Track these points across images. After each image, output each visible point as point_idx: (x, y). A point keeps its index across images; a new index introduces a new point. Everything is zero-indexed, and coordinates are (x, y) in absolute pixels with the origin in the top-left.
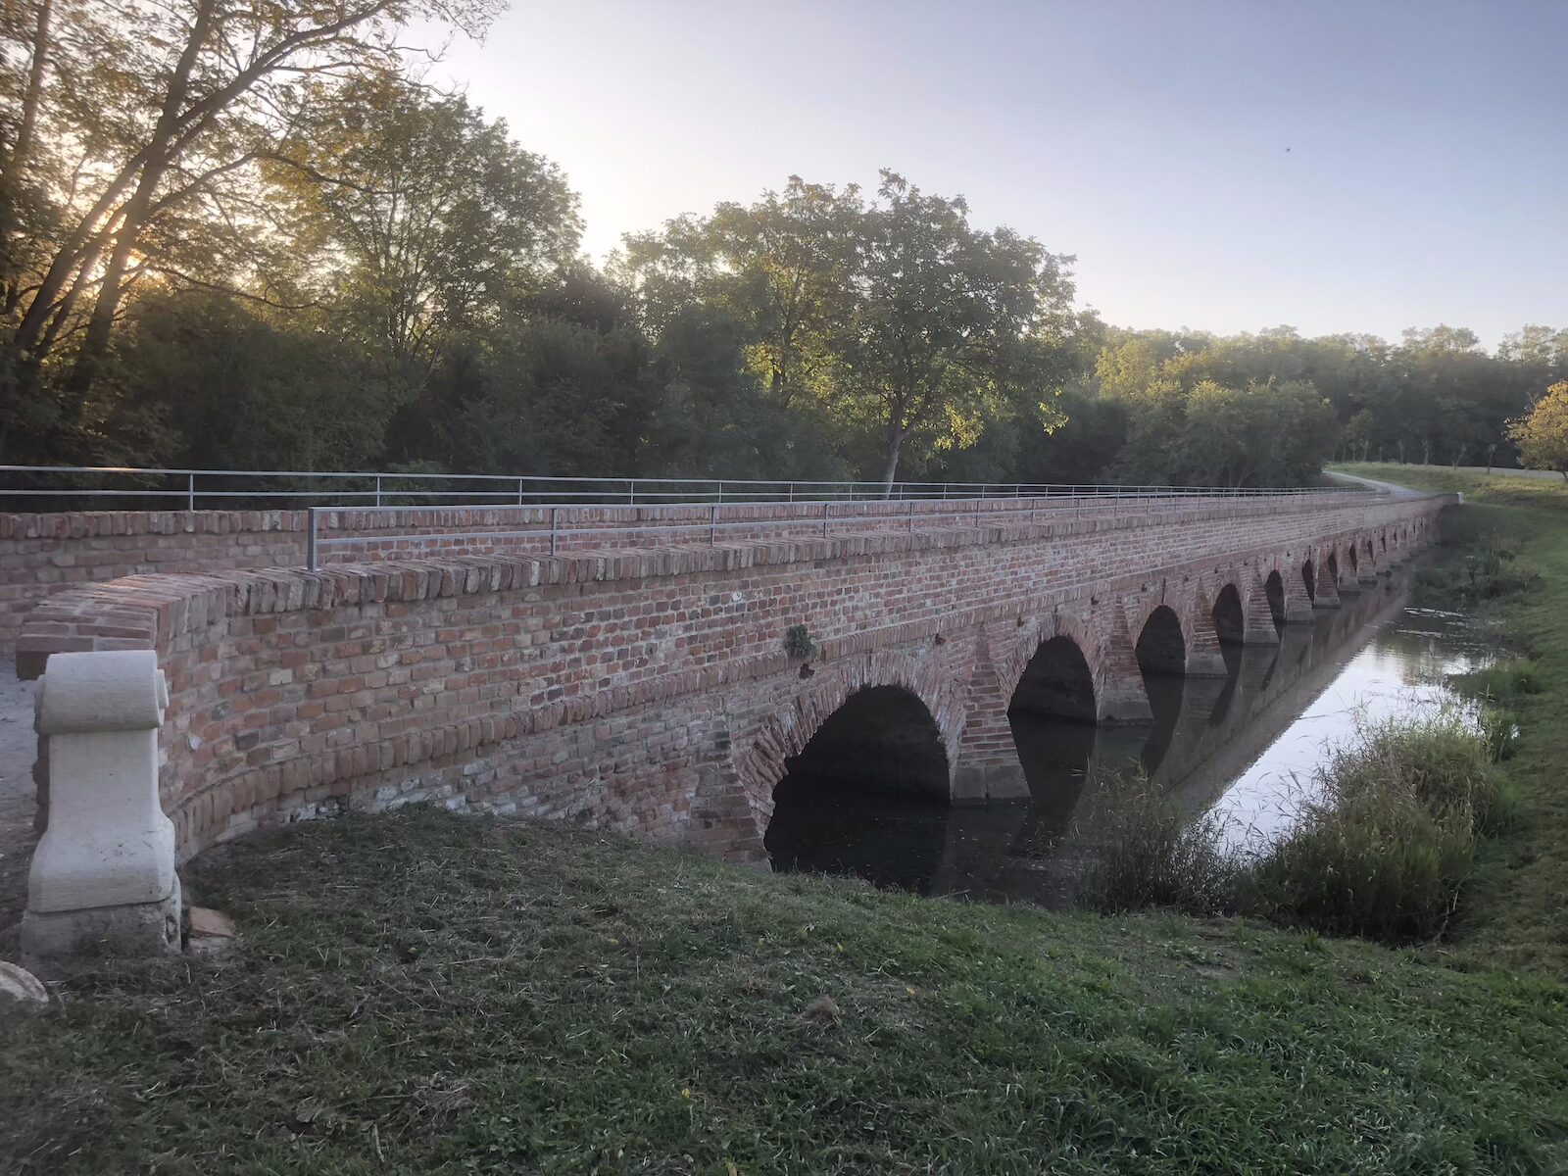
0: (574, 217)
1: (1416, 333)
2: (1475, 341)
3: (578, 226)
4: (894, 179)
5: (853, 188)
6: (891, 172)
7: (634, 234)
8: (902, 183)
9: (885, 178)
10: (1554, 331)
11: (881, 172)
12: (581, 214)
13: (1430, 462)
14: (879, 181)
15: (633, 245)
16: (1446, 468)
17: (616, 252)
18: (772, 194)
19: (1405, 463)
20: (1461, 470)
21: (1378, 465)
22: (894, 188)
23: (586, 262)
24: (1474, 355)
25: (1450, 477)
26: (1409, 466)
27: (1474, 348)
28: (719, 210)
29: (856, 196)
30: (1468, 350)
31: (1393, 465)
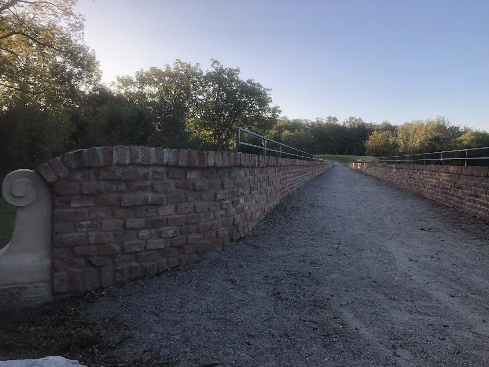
0: (98, 70)
1: (319, 118)
2: (338, 121)
3: (100, 73)
4: (215, 62)
5: (198, 64)
6: (214, 59)
7: (120, 76)
8: (218, 63)
9: (212, 61)
10: (355, 118)
11: (211, 59)
12: (100, 68)
13: (337, 154)
14: (211, 62)
15: (121, 81)
16: (342, 156)
17: (113, 82)
18: (168, 65)
19: (330, 154)
20: (346, 156)
21: (322, 155)
22: (216, 65)
23: (104, 85)
24: (337, 124)
25: (344, 158)
26: (331, 155)
27: (337, 122)
28: (151, 70)
29: (198, 67)
30: (336, 123)
31: (326, 155)
